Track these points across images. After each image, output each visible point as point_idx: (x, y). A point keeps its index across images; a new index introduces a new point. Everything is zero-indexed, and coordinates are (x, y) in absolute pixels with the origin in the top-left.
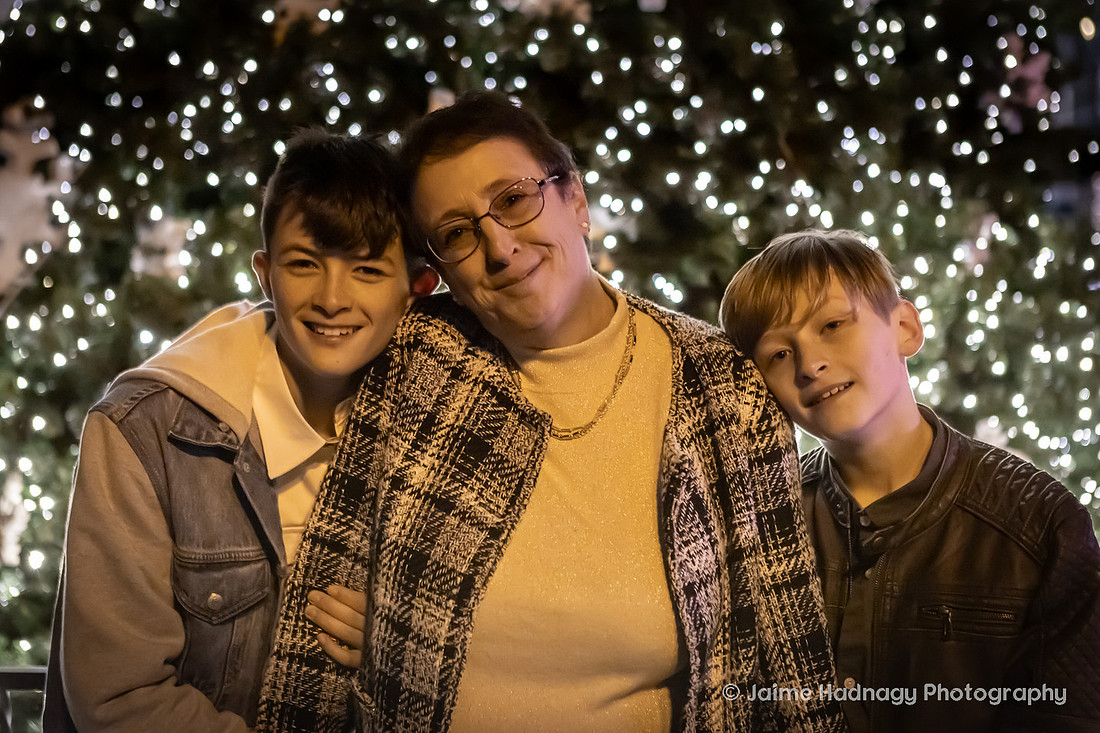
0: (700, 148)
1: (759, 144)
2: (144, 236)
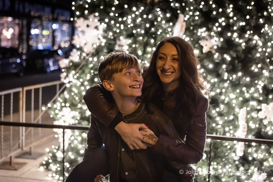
0: (235, 28)
1: (248, 27)
2: (118, 42)
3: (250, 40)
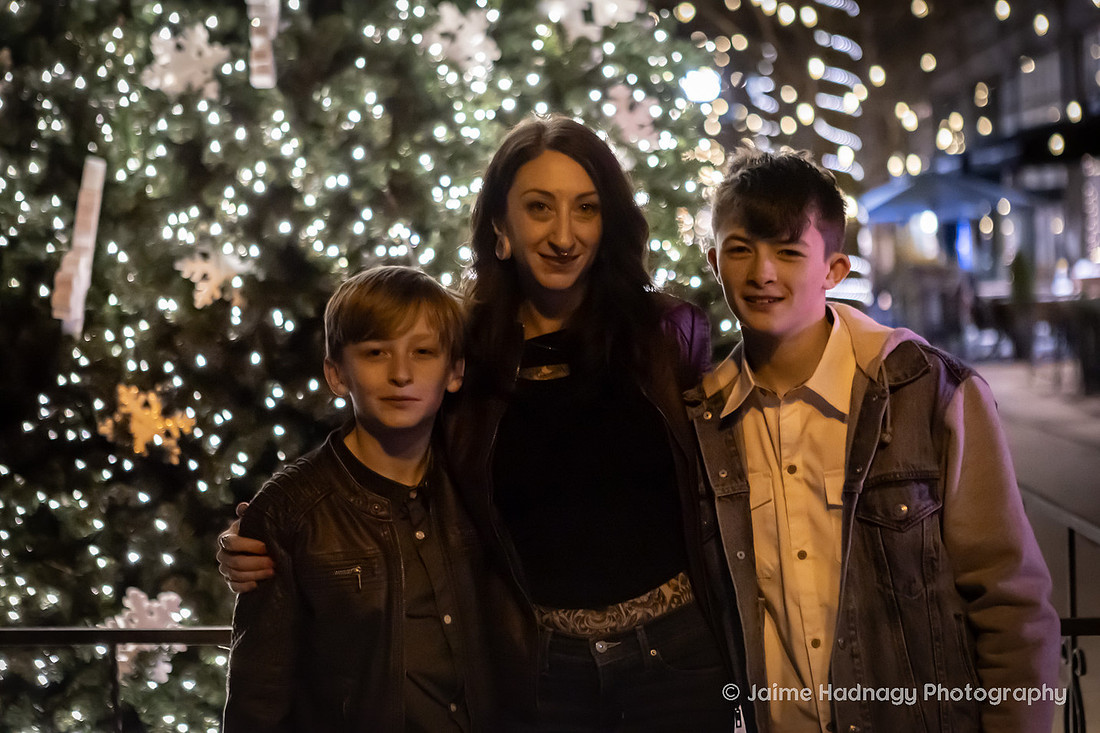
0: (310, 201)
1: (359, 195)
3: (371, 243)
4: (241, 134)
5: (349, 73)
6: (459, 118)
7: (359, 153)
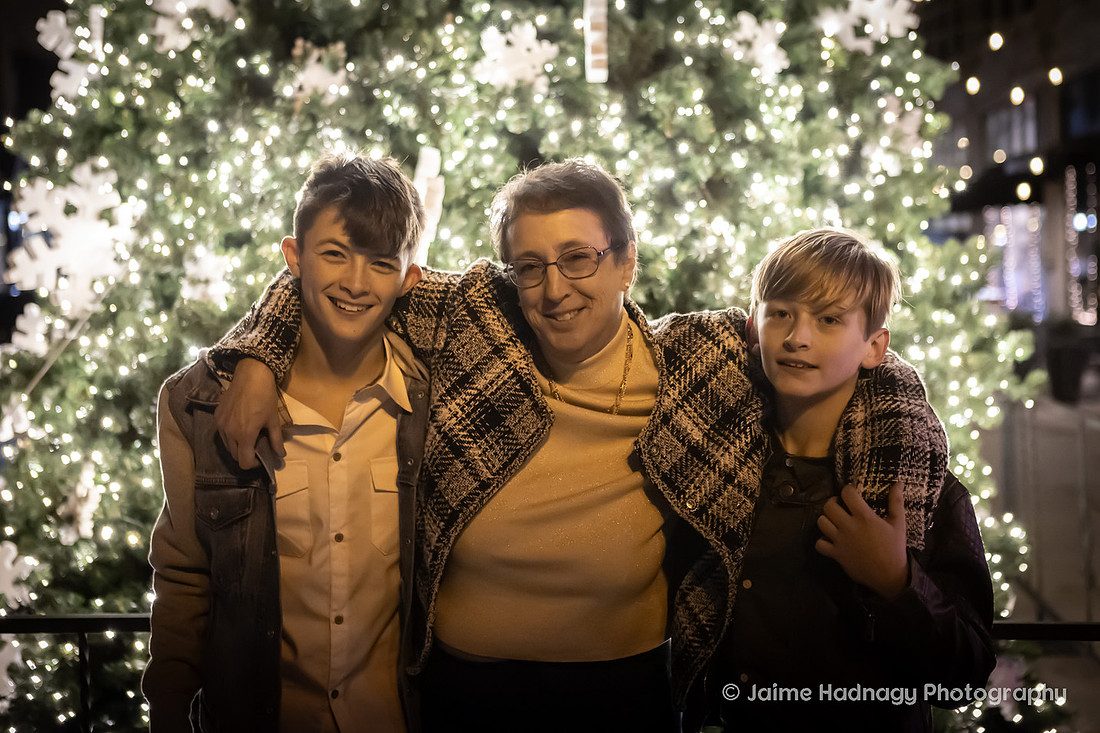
0: (638, 192)
2: (190, 268)
3: (695, 234)
4: (577, 126)
5: (678, 70)
6: (767, 119)
7: (684, 148)
